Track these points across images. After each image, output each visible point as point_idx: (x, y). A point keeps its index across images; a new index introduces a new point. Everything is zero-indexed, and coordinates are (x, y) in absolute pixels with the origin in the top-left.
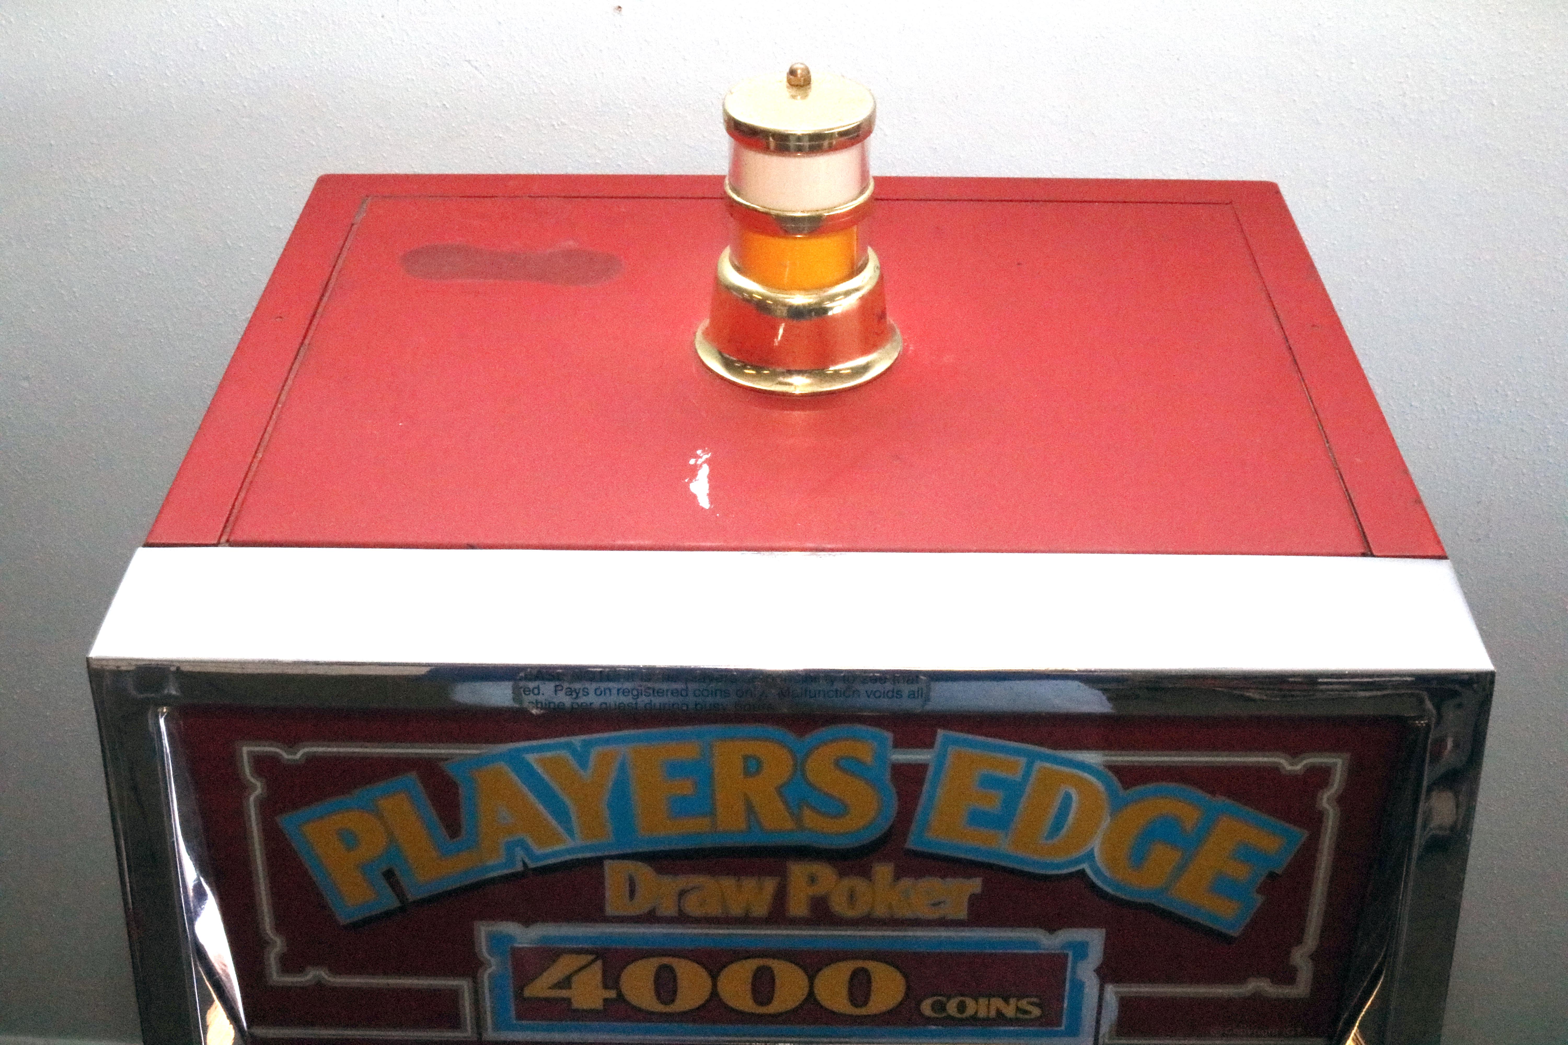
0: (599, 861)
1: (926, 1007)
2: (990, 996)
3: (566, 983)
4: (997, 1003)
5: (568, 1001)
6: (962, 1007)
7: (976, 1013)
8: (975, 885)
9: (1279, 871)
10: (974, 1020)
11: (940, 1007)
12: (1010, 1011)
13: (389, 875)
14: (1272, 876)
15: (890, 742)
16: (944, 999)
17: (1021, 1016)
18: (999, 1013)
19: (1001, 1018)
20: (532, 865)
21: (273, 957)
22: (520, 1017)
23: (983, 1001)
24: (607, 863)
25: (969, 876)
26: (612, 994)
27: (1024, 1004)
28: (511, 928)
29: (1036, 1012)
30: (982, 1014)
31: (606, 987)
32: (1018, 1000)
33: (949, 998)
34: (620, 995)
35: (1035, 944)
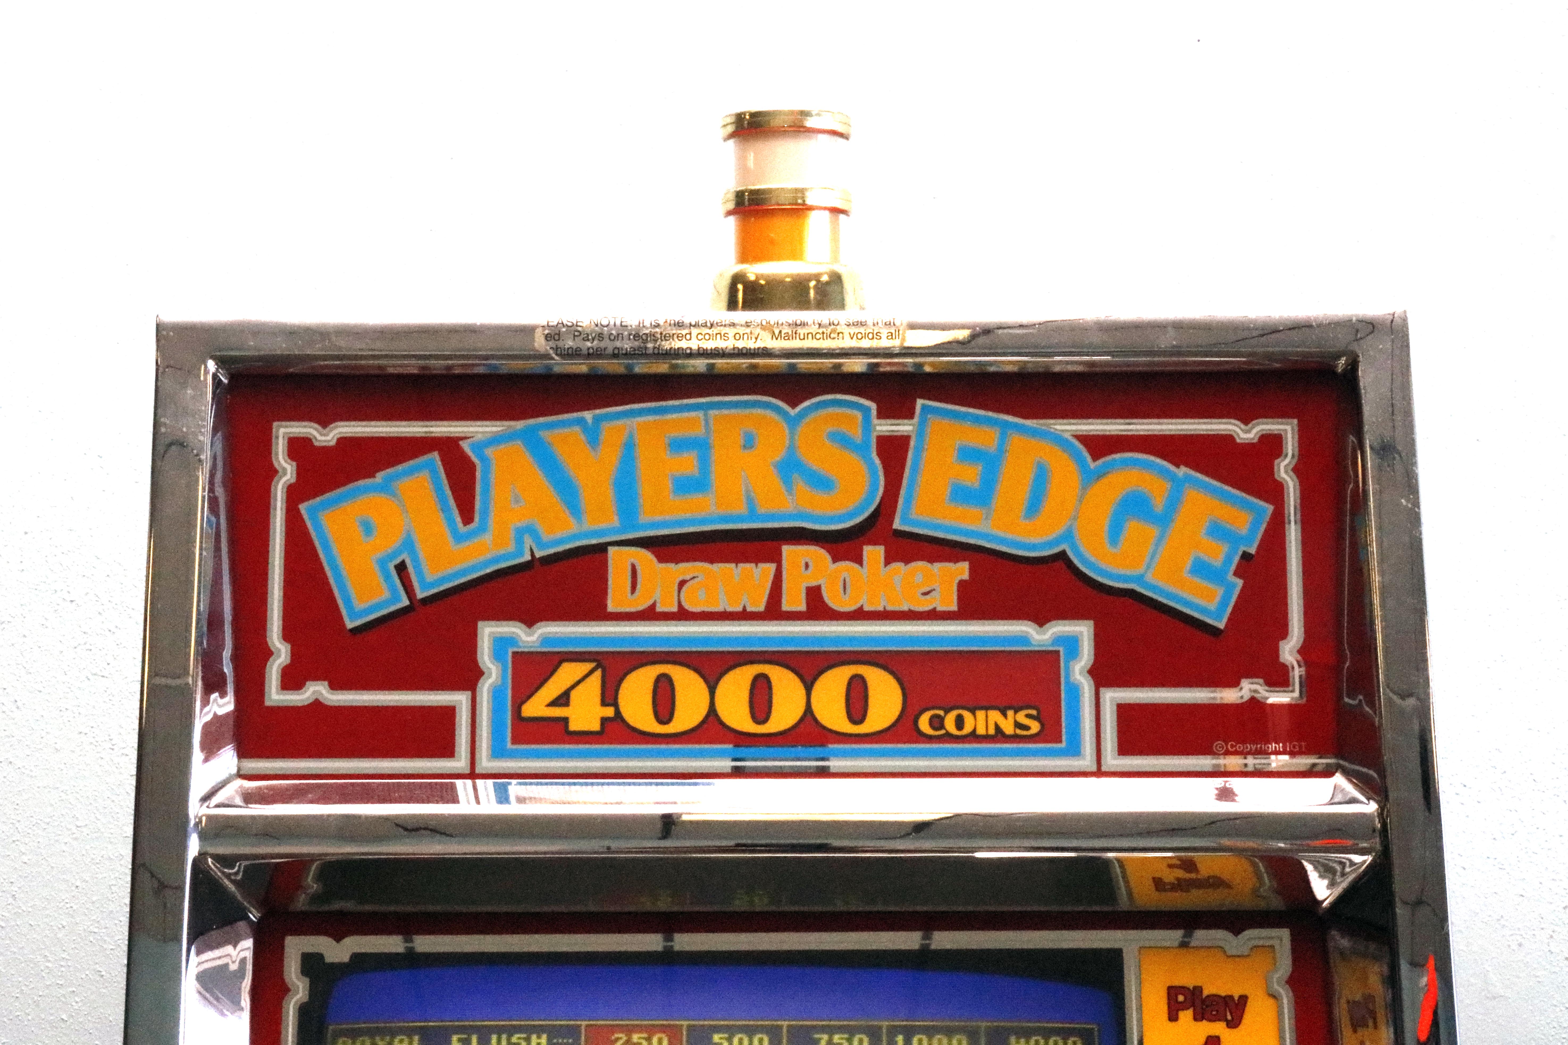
0: (601, 549)
1: (924, 724)
2: (987, 708)
3: (563, 700)
4: (995, 716)
5: (565, 720)
6: (960, 722)
7: (975, 730)
8: (962, 570)
9: (1253, 550)
10: (973, 737)
11: (937, 723)
12: (1008, 727)
13: (401, 568)
14: (1246, 556)
15: (874, 412)
16: (941, 713)
17: (1019, 732)
18: (997, 727)
19: (999, 736)
20: (538, 554)
21: (274, 671)
22: (516, 740)
23: (981, 714)
24: (612, 550)
25: (956, 560)
26: (610, 712)
27: (1021, 717)
28: (513, 629)
29: (1035, 727)
30: (981, 731)
31: (604, 703)
32: (1016, 712)
33: (947, 711)
34: (618, 713)
35: (1024, 639)
